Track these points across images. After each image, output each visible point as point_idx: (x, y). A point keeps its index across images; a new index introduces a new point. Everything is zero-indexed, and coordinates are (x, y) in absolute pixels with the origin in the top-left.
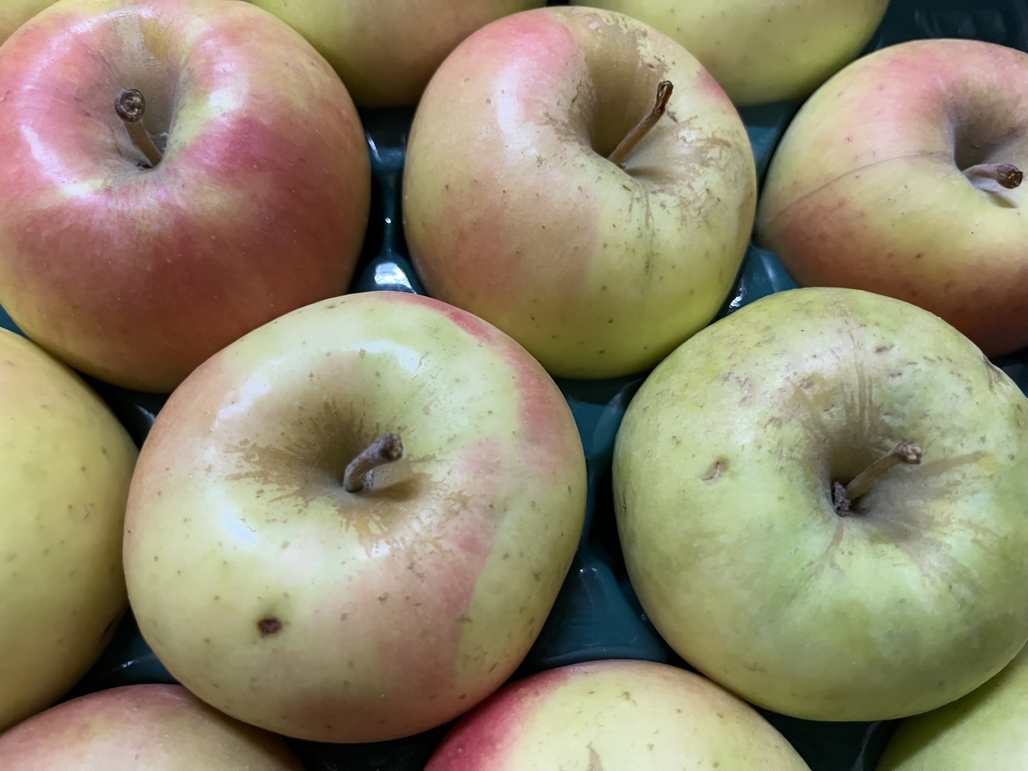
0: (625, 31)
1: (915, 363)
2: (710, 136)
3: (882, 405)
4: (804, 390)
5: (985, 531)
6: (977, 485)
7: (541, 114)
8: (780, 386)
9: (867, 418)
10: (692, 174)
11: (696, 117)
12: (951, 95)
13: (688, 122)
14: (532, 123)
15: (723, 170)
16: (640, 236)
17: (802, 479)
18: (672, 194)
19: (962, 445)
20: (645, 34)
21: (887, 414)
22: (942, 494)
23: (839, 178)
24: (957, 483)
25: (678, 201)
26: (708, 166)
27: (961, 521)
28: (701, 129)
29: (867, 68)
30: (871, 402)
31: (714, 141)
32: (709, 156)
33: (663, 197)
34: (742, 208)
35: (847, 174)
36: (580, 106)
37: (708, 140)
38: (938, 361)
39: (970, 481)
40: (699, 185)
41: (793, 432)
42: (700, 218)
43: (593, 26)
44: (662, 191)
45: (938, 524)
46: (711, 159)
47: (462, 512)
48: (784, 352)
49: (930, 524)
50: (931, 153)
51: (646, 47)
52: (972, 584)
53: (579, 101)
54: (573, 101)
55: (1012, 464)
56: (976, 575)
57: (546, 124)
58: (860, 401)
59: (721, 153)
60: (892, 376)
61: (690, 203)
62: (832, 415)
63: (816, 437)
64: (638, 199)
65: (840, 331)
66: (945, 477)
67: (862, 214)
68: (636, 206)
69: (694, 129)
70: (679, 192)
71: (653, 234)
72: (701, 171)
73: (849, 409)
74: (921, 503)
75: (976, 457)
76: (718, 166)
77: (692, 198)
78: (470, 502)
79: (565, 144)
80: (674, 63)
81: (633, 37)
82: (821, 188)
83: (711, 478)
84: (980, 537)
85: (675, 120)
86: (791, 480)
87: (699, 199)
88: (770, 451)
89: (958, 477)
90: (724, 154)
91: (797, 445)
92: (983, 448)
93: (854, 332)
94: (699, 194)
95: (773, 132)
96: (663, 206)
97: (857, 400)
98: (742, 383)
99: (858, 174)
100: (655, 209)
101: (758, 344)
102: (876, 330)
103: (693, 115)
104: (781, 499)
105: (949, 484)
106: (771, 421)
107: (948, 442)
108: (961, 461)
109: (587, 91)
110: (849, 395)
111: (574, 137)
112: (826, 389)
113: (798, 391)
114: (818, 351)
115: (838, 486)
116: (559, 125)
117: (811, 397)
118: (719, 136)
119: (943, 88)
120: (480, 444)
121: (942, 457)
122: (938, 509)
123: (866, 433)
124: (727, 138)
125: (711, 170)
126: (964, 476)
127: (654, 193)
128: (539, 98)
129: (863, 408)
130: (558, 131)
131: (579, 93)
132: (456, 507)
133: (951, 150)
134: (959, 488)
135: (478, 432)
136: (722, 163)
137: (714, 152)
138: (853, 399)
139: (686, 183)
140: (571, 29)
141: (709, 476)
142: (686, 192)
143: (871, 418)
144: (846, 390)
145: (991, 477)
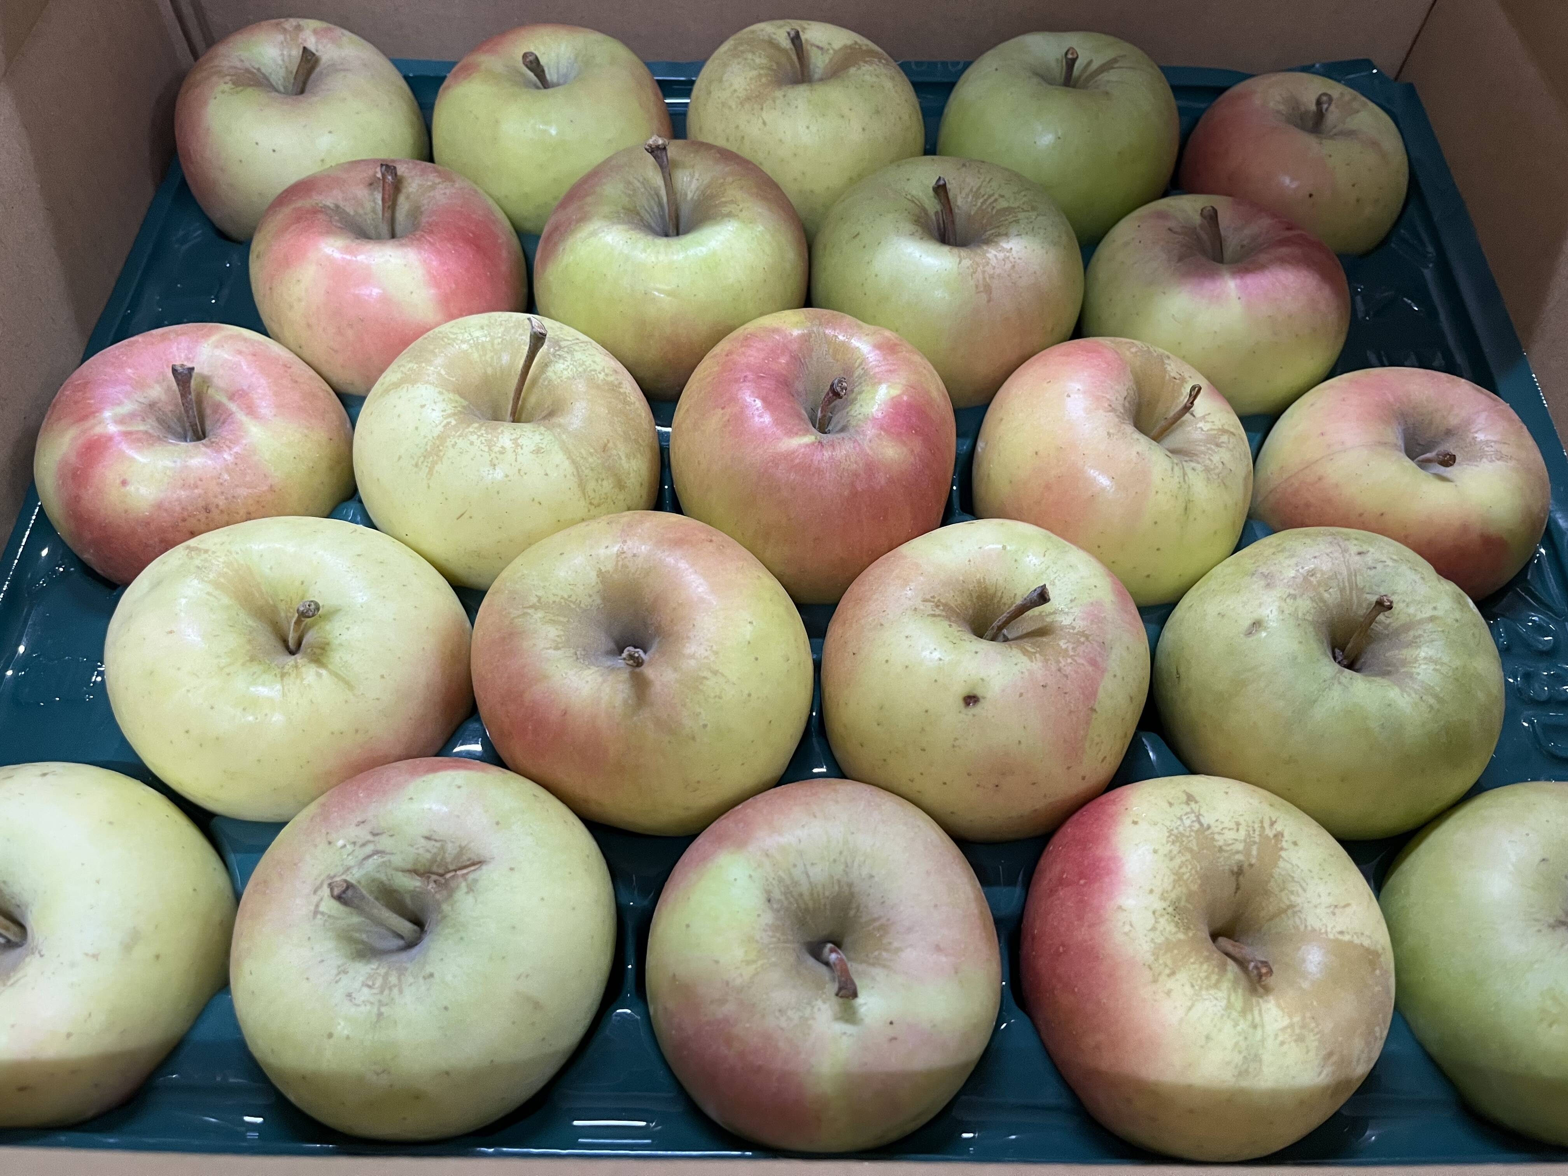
0: (1155, 354)
1: (1385, 562)
2: (1220, 427)
3: (1364, 586)
4: (1309, 578)
5: (1442, 664)
6: (1434, 636)
7: (1106, 405)
8: (1293, 575)
9: (1355, 598)
10: (1210, 452)
11: (1209, 414)
12: (1398, 405)
13: (1204, 417)
14: (1101, 411)
15: (1231, 450)
16: (1180, 488)
17: (1313, 633)
18: (1198, 463)
19: (1421, 612)
20: (1169, 358)
21: (1368, 593)
22: (1410, 644)
23: (1317, 461)
24: (1420, 636)
25: (1203, 468)
26: (1221, 447)
27: (1425, 658)
28: (1213, 422)
29: (1331, 387)
30: (1357, 585)
31: (1224, 431)
32: (1220, 441)
33: (1193, 464)
34: (1246, 479)
35: (1323, 457)
36: (1129, 402)
37: (1219, 429)
38: (1400, 561)
39: (1429, 634)
40: (1216, 458)
41: (1305, 605)
42: (1219, 480)
43: (1134, 350)
44: (1191, 461)
45: (1410, 662)
46: (1223, 442)
47: (1086, 643)
48: (1292, 556)
49: (1404, 663)
50: (1385, 443)
51: (1170, 365)
52: (1436, 696)
53: (1128, 399)
54: (1125, 398)
55: (1457, 625)
56: (1438, 689)
57: (1110, 411)
58: (1349, 585)
59: (1229, 439)
60: (1370, 568)
61: (1211, 470)
62: (1330, 594)
63: (1321, 608)
64: (1177, 464)
65: (1331, 543)
66: (1411, 633)
67: (1337, 485)
68: (1176, 469)
69: (1208, 422)
70: (1203, 462)
71: (1189, 487)
72: (1216, 450)
73: (1342, 590)
74: (1397, 652)
75: (1432, 619)
76: (1227, 447)
77: (1212, 467)
78: (1091, 638)
79: (1124, 426)
80: (1190, 377)
81: (1161, 359)
82: (1304, 469)
83: (1250, 633)
84: (1438, 667)
85: (1194, 416)
86: (1306, 633)
87: (1217, 467)
88: (1290, 614)
89: (1420, 632)
90: (1231, 440)
91: (1308, 612)
92: (1435, 613)
93: (1341, 543)
94: (1217, 465)
95: (1259, 437)
96: (1193, 469)
97: (1347, 584)
98: (1265, 576)
99: (1332, 457)
100: (1189, 471)
101: (1274, 554)
102: (1355, 542)
103: (1207, 412)
104: (1300, 642)
105: (1415, 637)
106: (1289, 596)
107: (1411, 610)
108: (1421, 622)
109: (1133, 393)
110: (1341, 580)
111: (1128, 422)
112: (1326, 576)
113: (1305, 579)
114: (1317, 554)
115: (1337, 651)
116: (1118, 413)
117: (1315, 583)
118: (1226, 427)
119: (1392, 400)
120: (1092, 603)
121: (1408, 620)
122: (1407, 653)
123: (1355, 607)
124: (1232, 430)
125: (1223, 450)
126: (1424, 631)
127: (1186, 461)
128: (1104, 395)
129: (1351, 589)
130: (1118, 416)
131: (1128, 393)
132: (1082, 639)
133: (1401, 443)
134: (1422, 639)
135: (1090, 597)
136: (1231, 446)
137: (1224, 438)
138: (1344, 583)
139: (1207, 457)
140: (1119, 351)
141: (1249, 633)
142: (1207, 462)
143: (1357, 596)
144: (1339, 577)
145: (1443, 631)
